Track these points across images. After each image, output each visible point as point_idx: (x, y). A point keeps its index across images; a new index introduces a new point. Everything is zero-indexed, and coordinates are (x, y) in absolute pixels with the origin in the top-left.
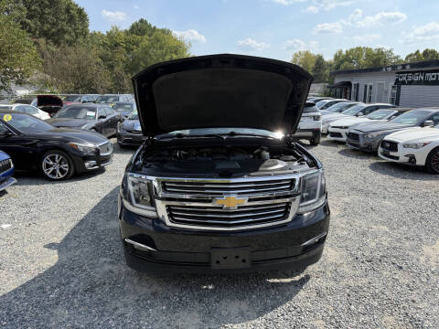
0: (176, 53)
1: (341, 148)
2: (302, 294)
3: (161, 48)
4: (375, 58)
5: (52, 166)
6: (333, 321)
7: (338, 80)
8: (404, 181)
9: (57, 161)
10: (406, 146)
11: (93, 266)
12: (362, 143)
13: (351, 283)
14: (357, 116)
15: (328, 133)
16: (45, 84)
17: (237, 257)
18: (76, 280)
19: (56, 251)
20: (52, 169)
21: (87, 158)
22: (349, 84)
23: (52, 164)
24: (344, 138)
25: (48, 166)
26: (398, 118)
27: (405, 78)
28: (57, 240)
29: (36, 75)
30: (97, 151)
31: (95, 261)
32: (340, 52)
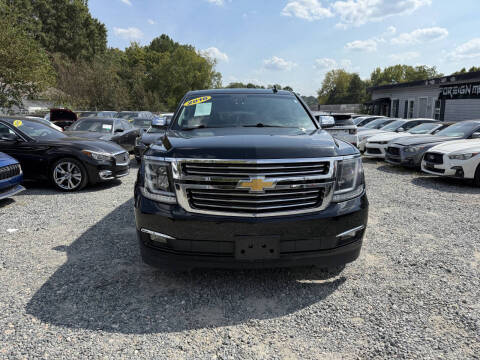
0: (200, 71)
1: (380, 164)
2: (337, 294)
3: (184, 65)
4: (416, 76)
5: (63, 175)
6: (372, 318)
7: (375, 97)
8: (451, 194)
9: (70, 170)
10: (453, 157)
11: (105, 267)
12: (403, 158)
13: (393, 284)
14: (397, 131)
15: (365, 149)
16: (59, 100)
17: (264, 246)
18: (87, 279)
19: (64, 253)
20: (63, 179)
21: (102, 167)
22: (388, 101)
23: (63, 173)
24: (383, 155)
25: (59, 175)
26: (443, 131)
27: (449, 92)
28: (67, 243)
29: (50, 91)
30: (113, 160)
31: (108, 262)
32: (378, 71)
